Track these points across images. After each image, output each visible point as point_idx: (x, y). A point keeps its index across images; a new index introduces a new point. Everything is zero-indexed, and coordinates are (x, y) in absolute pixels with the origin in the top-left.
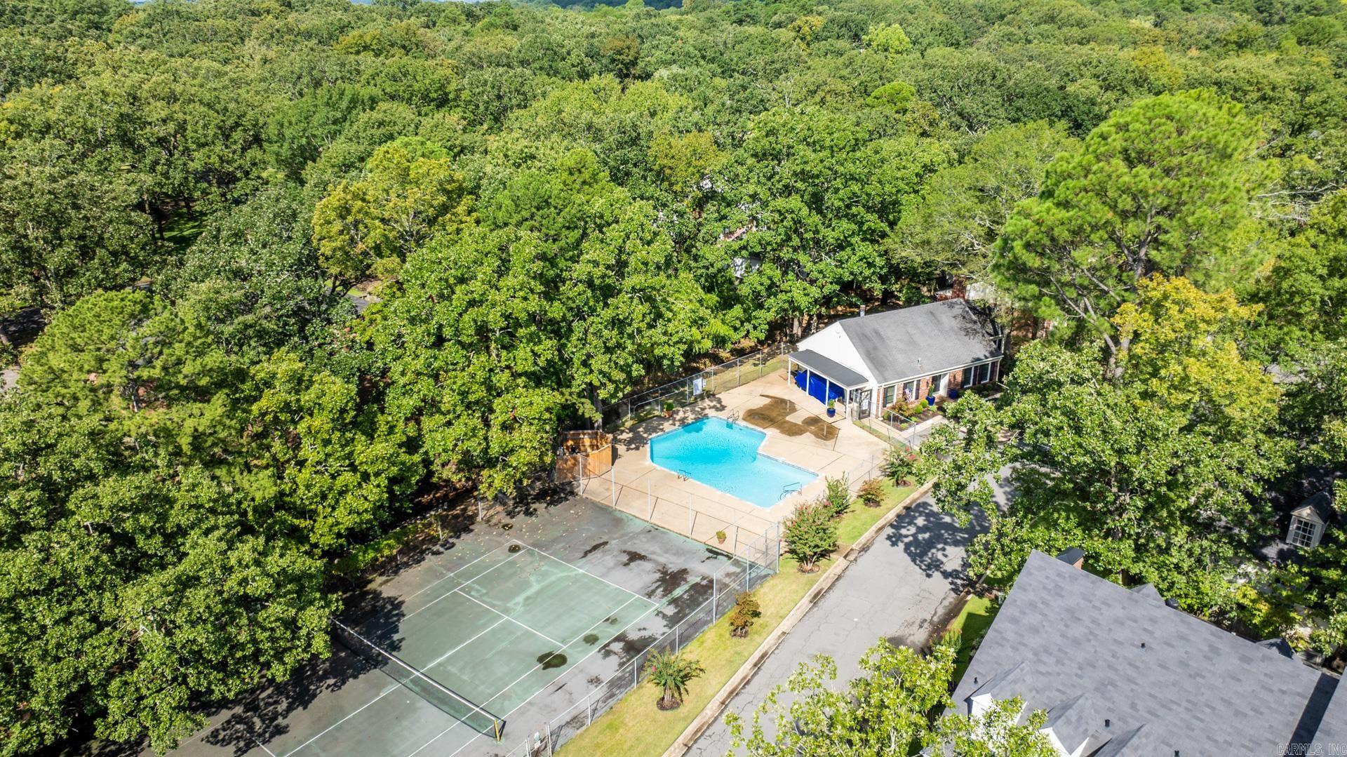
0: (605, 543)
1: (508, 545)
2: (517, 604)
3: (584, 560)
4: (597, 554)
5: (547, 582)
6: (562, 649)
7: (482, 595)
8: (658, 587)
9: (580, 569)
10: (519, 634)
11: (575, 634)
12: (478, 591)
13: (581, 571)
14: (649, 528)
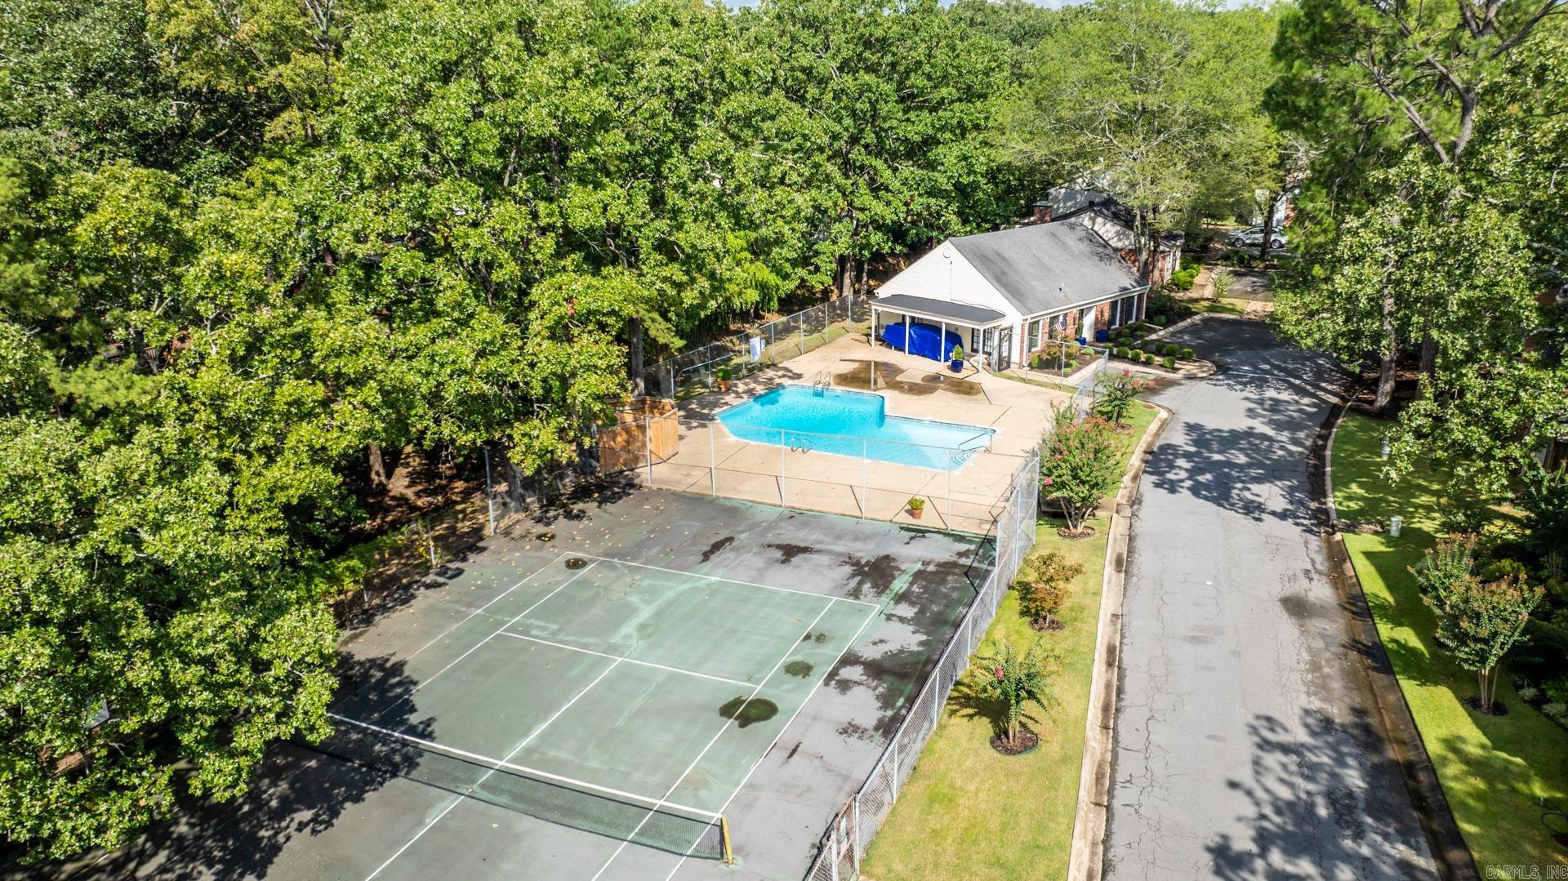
0: (730, 539)
1: (562, 559)
2: (628, 637)
3: (708, 565)
4: (725, 554)
5: (661, 601)
6: (756, 690)
7: (554, 634)
8: (860, 583)
9: (711, 576)
10: (660, 679)
11: (764, 664)
12: (542, 628)
13: (713, 579)
14: (787, 513)
